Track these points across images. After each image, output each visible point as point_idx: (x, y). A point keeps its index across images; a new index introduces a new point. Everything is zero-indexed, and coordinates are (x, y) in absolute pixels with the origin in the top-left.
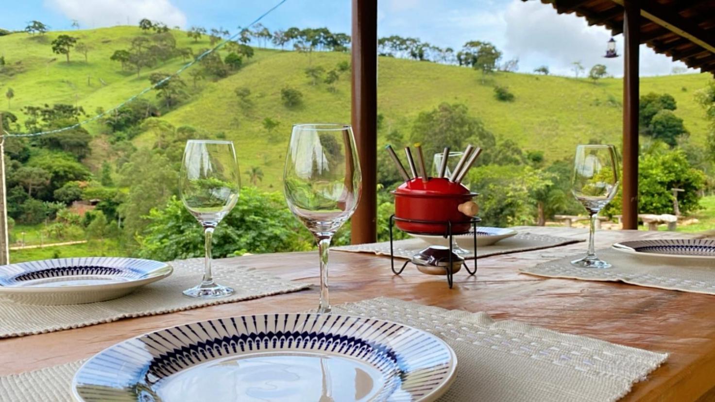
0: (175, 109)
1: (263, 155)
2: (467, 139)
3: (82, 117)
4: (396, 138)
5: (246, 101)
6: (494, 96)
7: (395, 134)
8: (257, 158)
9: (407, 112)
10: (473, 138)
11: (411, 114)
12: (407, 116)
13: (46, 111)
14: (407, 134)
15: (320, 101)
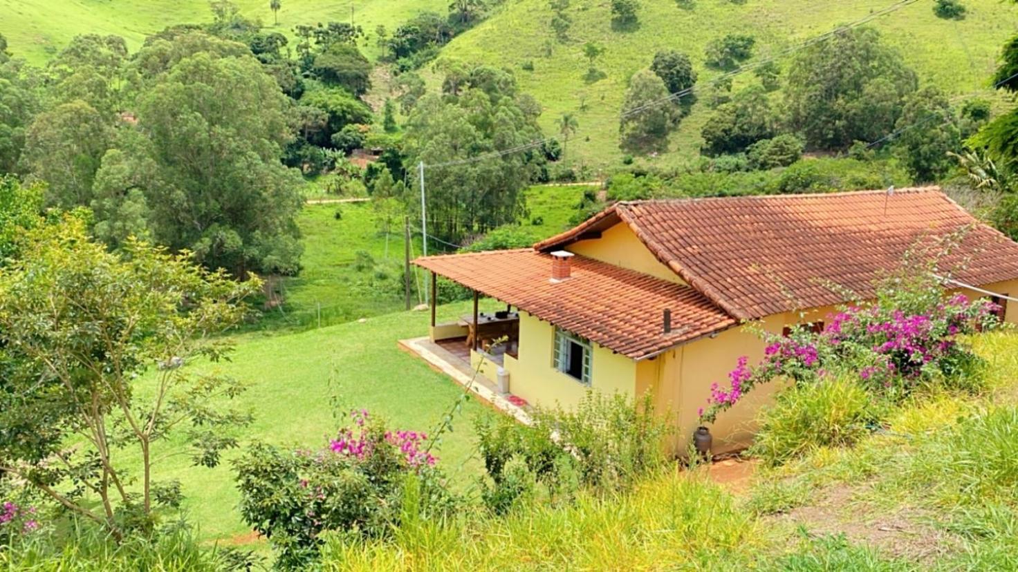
0: (472, 27)
1: (580, 95)
2: (872, 81)
3: (360, 41)
4: (770, 73)
5: (561, 16)
6: (934, 9)
7: (768, 67)
8: (573, 99)
9: (792, 33)
10: (880, 79)
11: (797, 36)
12: (791, 38)
13: (320, 32)
14: (786, 67)
15: (666, 16)
